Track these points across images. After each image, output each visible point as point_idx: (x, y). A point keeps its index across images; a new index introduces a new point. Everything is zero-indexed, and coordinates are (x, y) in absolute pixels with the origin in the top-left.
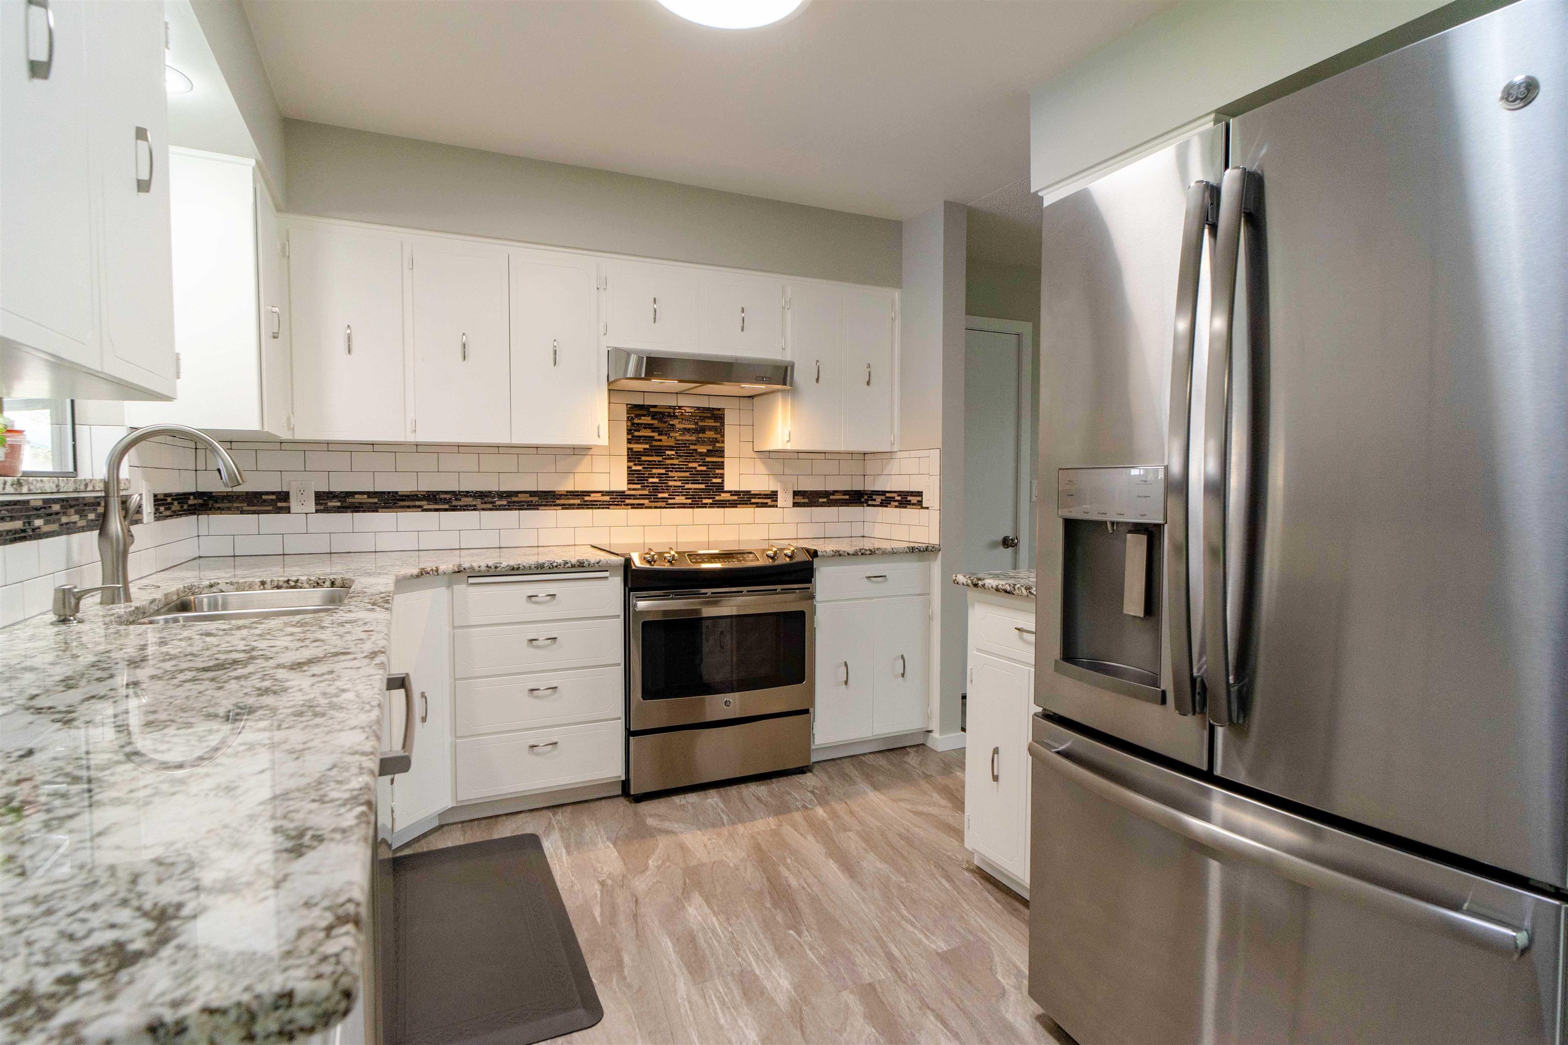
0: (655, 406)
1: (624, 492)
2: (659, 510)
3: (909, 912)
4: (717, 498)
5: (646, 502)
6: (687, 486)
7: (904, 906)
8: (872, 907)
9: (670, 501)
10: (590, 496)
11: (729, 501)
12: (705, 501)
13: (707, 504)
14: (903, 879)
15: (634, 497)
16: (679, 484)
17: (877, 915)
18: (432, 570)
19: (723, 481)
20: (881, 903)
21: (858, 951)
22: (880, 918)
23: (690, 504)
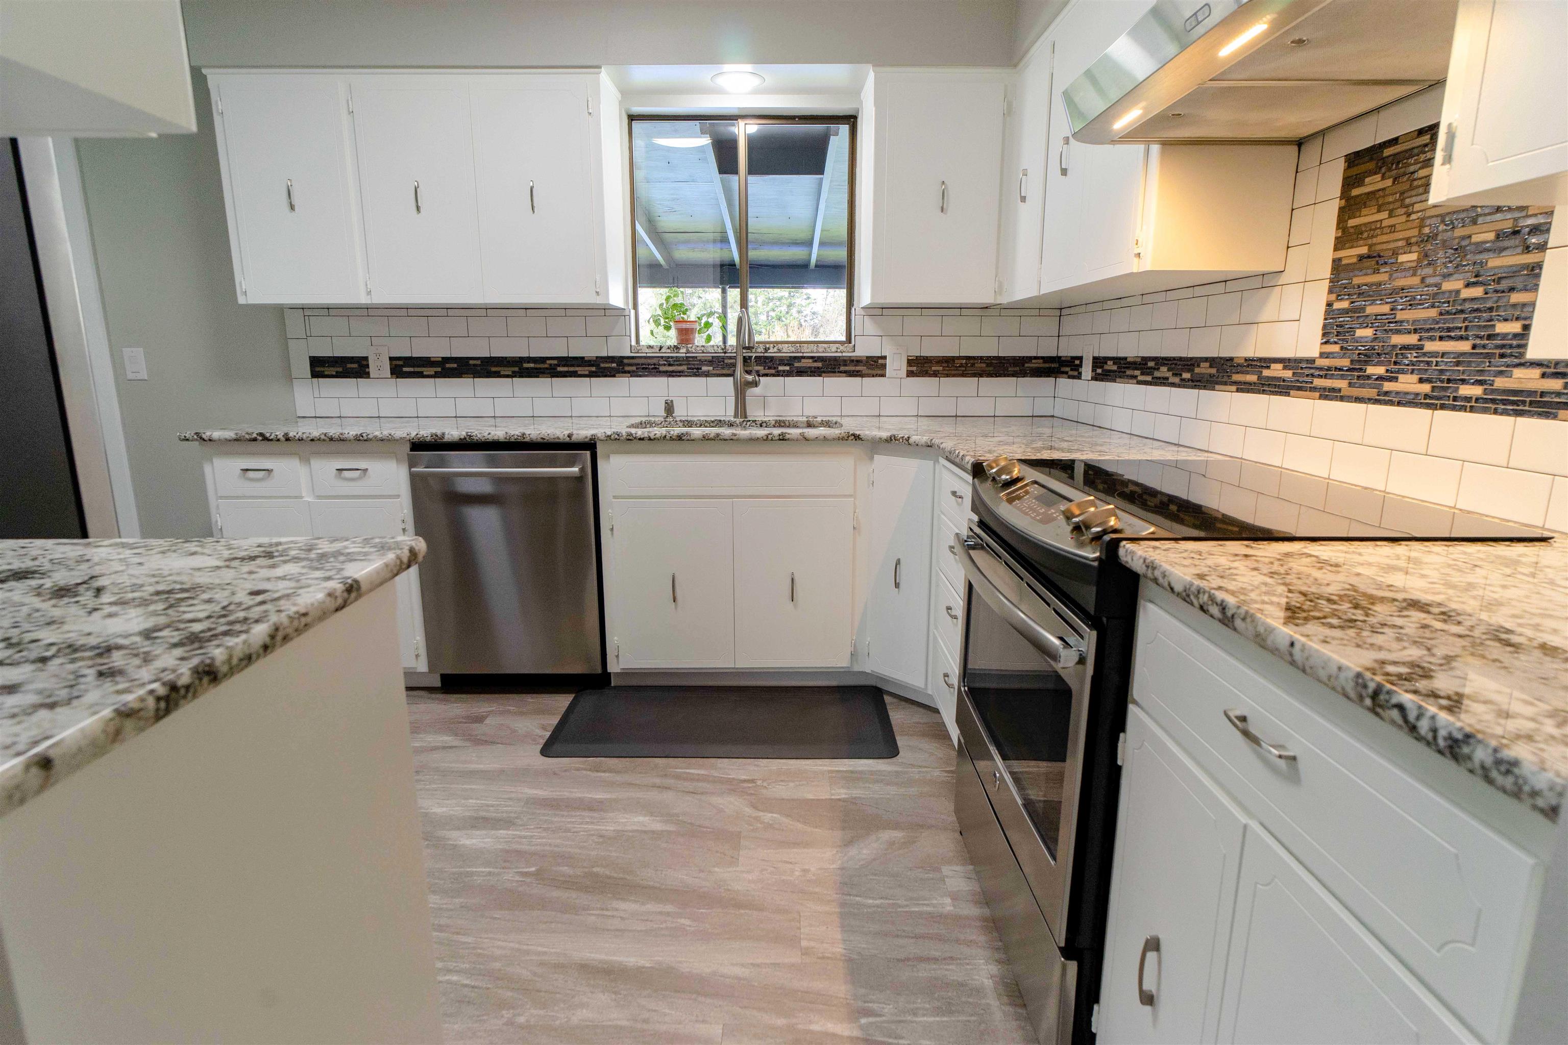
0: (1394, 141)
1: (1313, 361)
2: (1362, 406)
3: (449, 982)
4: (1500, 383)
5: (1342, 384)
6: (1430, 346)
7: (466, 986)
8: (498, 952)
9: (1388, 386)
10: (1268, 367)
11: (1531, 393)
12: (1465, 390)
13: (1468, 399)
14: (522, 1020)
15: (1327, 373)
16: (1412, 339)
17: (481, 948)
18: (903, 437)
19: (1527, 328)
20: (497, 965)
21: (446, 904)
22: (474, 948)
23: (1426, 396)
